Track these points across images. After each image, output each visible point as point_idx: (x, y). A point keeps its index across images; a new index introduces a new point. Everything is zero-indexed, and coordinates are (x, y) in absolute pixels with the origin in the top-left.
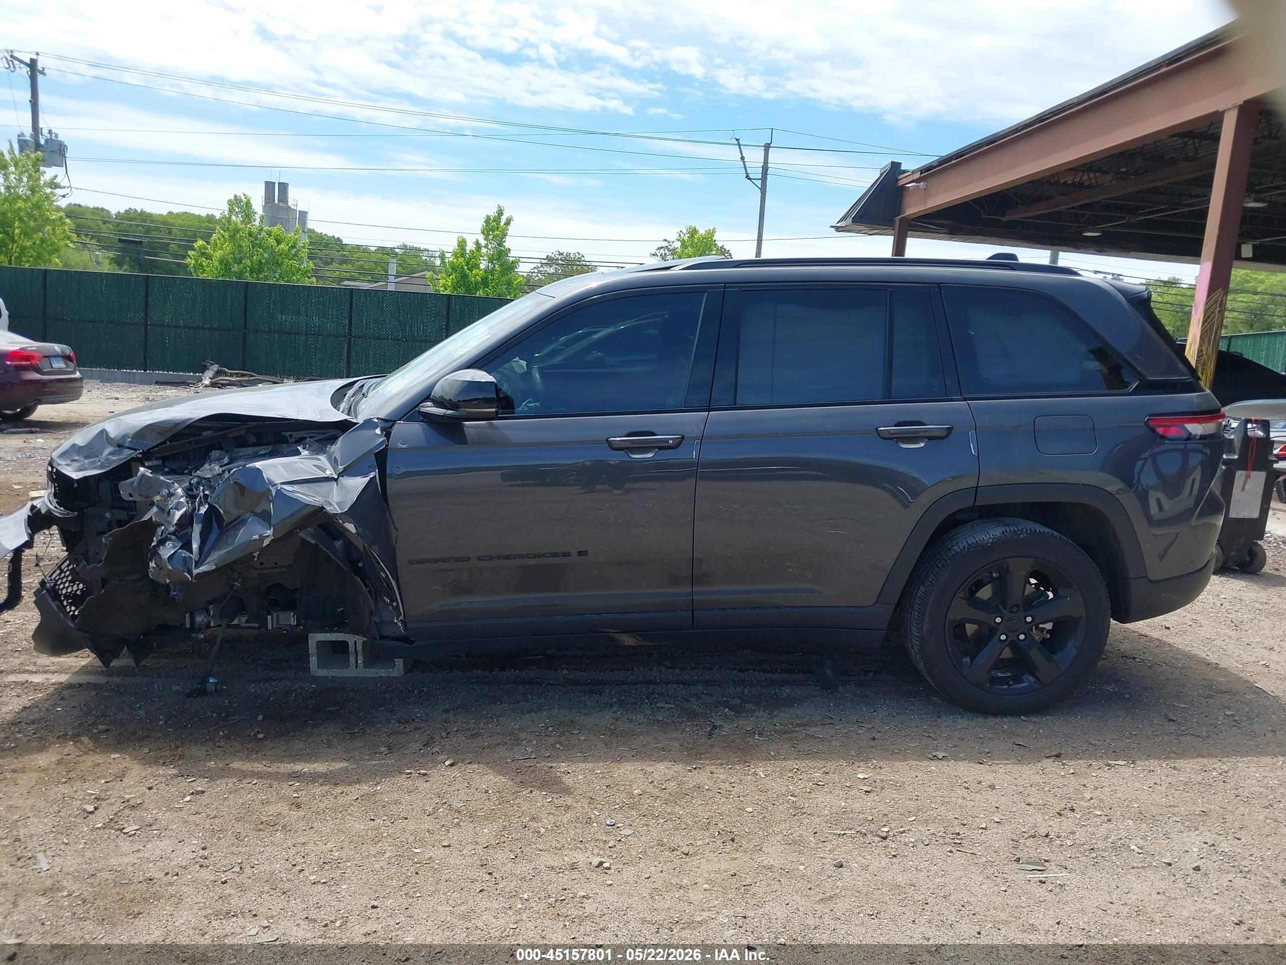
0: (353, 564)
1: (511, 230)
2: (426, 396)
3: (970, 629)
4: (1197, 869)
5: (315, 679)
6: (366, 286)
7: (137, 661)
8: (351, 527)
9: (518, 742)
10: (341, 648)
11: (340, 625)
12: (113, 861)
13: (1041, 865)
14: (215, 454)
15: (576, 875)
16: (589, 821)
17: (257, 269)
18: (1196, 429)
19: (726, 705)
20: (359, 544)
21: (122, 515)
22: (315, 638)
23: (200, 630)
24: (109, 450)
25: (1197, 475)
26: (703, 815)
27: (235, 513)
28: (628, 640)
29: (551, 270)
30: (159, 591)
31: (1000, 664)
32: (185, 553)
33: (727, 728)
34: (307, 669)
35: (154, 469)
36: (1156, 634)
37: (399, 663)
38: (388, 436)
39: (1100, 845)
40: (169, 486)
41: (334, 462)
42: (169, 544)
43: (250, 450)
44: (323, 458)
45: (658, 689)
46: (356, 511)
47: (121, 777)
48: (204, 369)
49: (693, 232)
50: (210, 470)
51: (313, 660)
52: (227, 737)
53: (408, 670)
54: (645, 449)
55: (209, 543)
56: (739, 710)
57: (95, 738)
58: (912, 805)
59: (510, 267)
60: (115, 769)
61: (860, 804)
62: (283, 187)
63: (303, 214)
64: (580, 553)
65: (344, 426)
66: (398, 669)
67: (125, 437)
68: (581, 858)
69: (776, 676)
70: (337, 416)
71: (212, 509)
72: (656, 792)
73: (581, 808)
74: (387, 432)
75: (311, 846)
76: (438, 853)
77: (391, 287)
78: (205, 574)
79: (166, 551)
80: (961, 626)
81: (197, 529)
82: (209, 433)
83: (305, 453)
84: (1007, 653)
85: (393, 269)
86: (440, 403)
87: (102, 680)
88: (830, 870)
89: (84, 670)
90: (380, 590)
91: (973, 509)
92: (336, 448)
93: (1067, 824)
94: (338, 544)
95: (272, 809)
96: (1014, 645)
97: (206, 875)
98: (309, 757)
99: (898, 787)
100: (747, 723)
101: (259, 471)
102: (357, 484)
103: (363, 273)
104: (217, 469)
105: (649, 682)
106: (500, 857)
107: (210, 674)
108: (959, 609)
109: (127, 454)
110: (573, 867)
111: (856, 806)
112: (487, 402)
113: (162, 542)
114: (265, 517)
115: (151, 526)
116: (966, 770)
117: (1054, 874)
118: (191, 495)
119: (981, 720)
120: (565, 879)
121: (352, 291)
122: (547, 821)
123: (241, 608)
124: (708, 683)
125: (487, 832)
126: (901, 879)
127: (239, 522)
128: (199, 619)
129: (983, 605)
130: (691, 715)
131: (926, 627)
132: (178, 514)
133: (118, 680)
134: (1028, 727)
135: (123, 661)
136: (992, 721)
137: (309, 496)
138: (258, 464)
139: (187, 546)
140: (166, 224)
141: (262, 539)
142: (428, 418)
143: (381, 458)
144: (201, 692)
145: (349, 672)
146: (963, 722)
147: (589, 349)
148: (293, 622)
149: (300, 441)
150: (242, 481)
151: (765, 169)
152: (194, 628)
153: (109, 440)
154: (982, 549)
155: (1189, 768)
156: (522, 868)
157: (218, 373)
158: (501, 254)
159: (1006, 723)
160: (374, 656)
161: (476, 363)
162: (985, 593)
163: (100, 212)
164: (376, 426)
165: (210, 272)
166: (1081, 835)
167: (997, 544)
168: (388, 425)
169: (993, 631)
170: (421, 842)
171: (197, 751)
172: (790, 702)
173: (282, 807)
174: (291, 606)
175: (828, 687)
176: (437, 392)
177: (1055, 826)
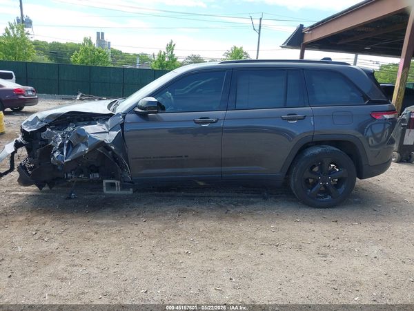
0: (115, 159)
1: (175, 48)
2: (136, 105)
3: (311, 181)
4: (376, 257)
5: (105, 194)
6: (129, 67)
7: (51, 188)
8: (113, 147)
9: (166, 214)
10: (113, 185)
11: (113, 178)
12: (40, 249)
13: (325, 255)
14: (71, 124)
15: (180, 255)
16: (186, 239)
17: (94, 61)
18: (387, 116)
19: (232, 204)
20: (117, 153)
21: (44, 143)
22: (105, 181)
23: (69, 179)
24: (39, 122)
25: (387, 131)
26: (221, 237)
27: (77, 143)
28: (202, 184)
29: (190, 61)
30: (55, 166)
31: (320, 192)
32: (61, 155)
33: (232, 211)
34: (103, 191)
35: (52, 129)
36: (375, 183)
37: (131, 189)
38: (124, 118)
39: (346, 249)
40: (56, 134)
41: (107, 126)
42: (57, 152)
43: (82, 123)
44: (104, 125)
45: (212, 198)
46: (114, 142)
47: (44, 224)
48: (77, 94)
49: (235, 48)
50: (70, 129)
51: (105, 188)
52: (77, 212)
53: (134, 192)
54: (206, 123)
55: (69, 152)
56: (236, 205)
57: (37, 212)
58: (287, 236)
59: (175, 60)
60: (43, 221)
61: (271, 235)
62: (103, 34)
63: (109, 43)
64: (186, 156)
65: (111, 115)
66: (131, 192)
67: (43, 119)
68: (182, 250)
69: (249, 195)
70: (109, 112)
71: (70, 142)
72: (207, 230)
73: (183, 234)
74: (124, 117)
75: (100, 246)
76: (138, 248)
77: (138, 67)
78: (68, 162)
79: (56, 155)
80: (308, 179)
81: (65, 148)
82: (68, 118)
83: (99, 124)
84: (323, 188)
85: (138, 61)
86: (140, 108)
87: (40, 194)
88: (259, 255)
89: (35, 191)
90: (123, 167)
91: (312, 142)
92: (108, 123)
93: (336, 243)
94: (110, 153)
95: (88, 234)
96: (325, 186)
97: (68, 254)
98: (102, 218)
99: (284, 230)
100: (238, 210)
101: (84, 130)
102: (115, 133)
103: (129, 62)
104: (72, 129)
105: (209, 196)
106: (157, 250)
107: (72, 192)
108: (307, 174)
109: (44, 124)
110: (179, 253)
111: (269, 236)
112: (155, 108)
113: (55, 152)
114: (86, 144)
115: (52, 147)
116: (306, 226)
117: (329, 258)
118: (63, 137)
119: (313, 210)
120: (176, 257)
121: (124, 69)
122: (173, 239)
123: (82, 172)
124: (227, 197)
125: (154, 242)
126: (281, 259)
127: (78, 146)
128: (69, 175)
129: (315, 173)
130: (221, 207)
131: (296, 180)
132: (59, 143)
133: (45, 194)
134: (328, 212)
135: (46, 188)
136: (317, 210)
137: (100, 138)
138: (84, 128)
139: (62, 153)
140: (65, 47)
141: (85, 151)
142: (136, 113)
143: (122, 125)
144: (70, 198)
145: (116, 192)
146: (307, 210)
147: (197, 88)
148: (98, 176)
149: (97, 120)
150: (79, 133)
151: (260, 27)
152: (67, 178)
153: (39, 120)
154: (314, 155)
155: (378, 225)
156: (164, 253)
157: (82, 96)
158: (172, 56)
159: (321, 211)
160: (123, 187)
161: (151, 95)
162: (316, 169)
163: (44, 42)
164: (120, 115)
165: (78, 62)
166: (340, 246)
167: (320, 153)
168: (124, 115)
169: (318, 181)
170: (133, 245)
171: (68, 216)
172: (253, 203)
173: (92, 234)
174: (97, 172)
175: (265, 198)
176: (140, 104)
177: (332, 243)
